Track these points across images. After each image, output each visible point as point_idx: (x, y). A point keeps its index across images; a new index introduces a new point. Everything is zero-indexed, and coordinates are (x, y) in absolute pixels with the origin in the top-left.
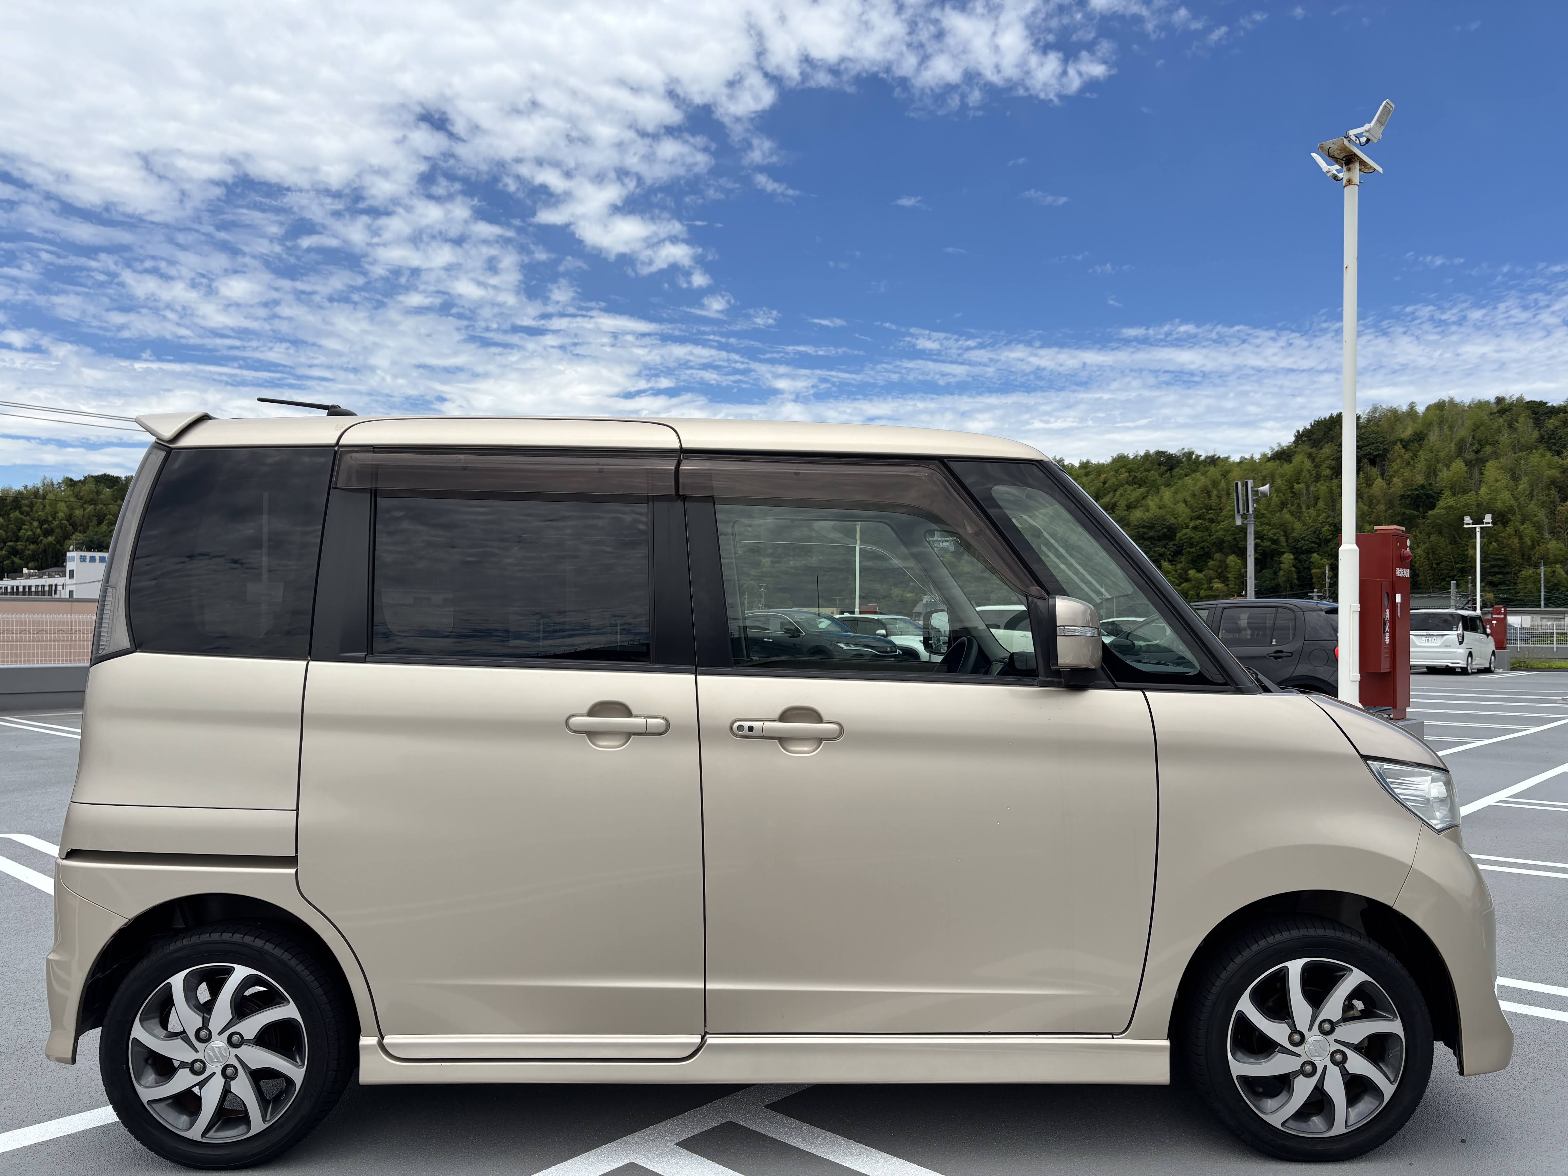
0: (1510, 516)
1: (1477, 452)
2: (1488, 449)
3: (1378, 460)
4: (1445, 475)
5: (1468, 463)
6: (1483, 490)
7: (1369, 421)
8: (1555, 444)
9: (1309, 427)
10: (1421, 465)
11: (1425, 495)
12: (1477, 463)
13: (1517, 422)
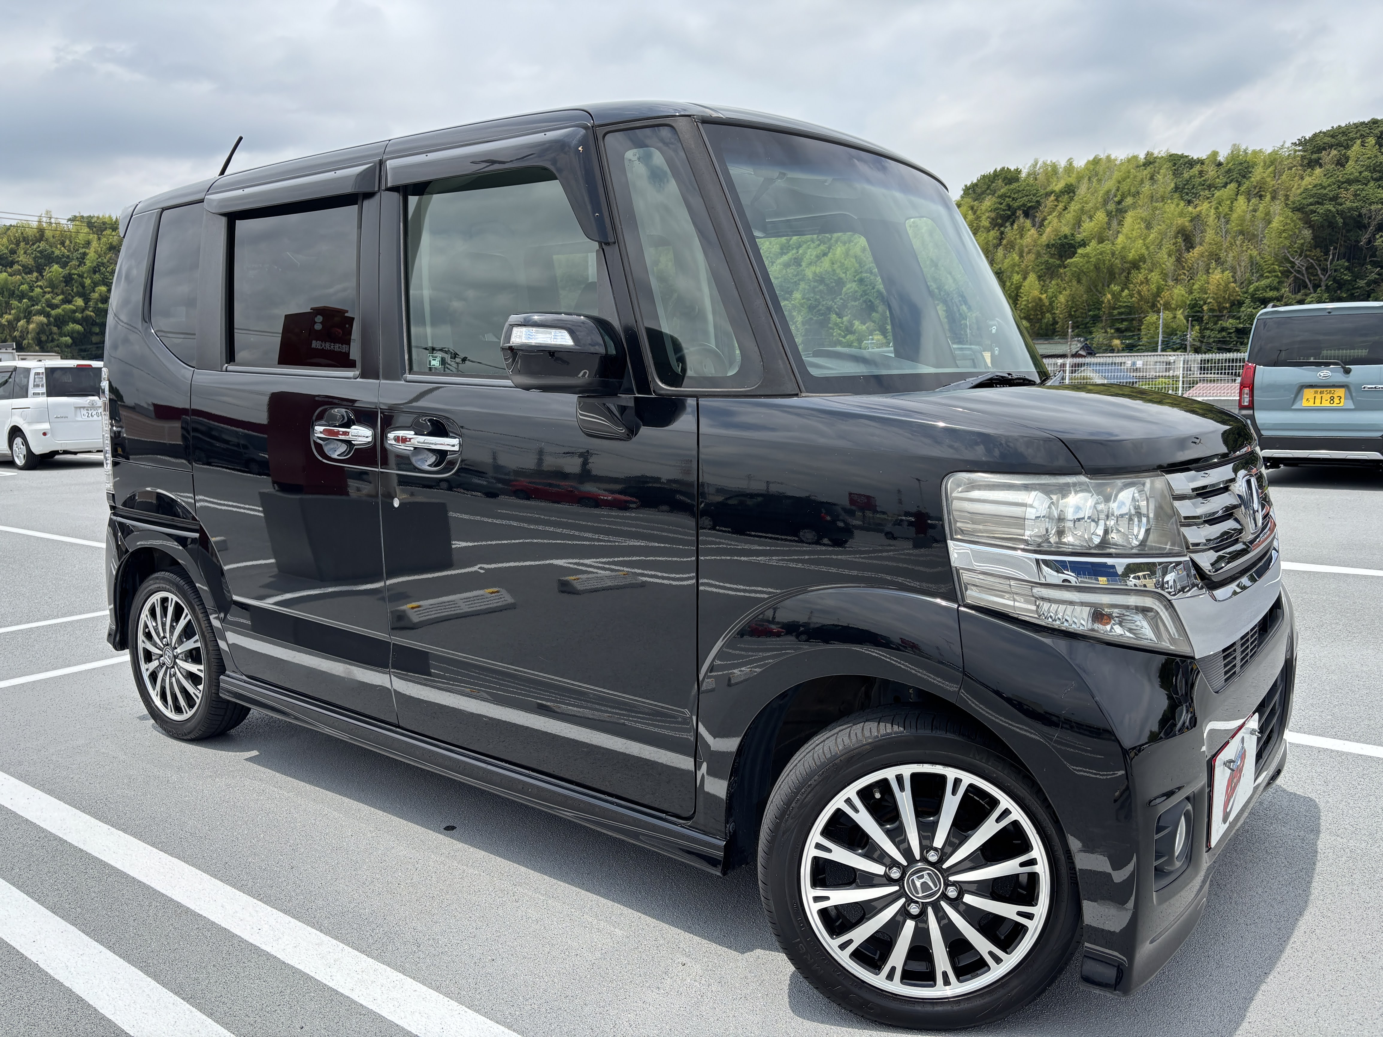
0: (1141, 264)
1: (1119, 203)
2: (1129, 200)
3: (1031, 212)
4: (1088, 226)
5: (1109, 214)
6: (1121, 239)
7: (1029, 175)
8: (1187, 194)
9: (975, 181)
10: (1069, 216)
11: (1068, 244)
12: (1117, 214)
13: (1158, 173)
